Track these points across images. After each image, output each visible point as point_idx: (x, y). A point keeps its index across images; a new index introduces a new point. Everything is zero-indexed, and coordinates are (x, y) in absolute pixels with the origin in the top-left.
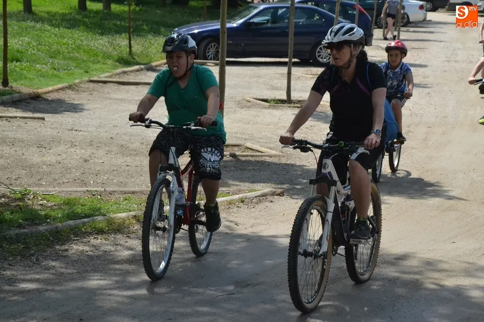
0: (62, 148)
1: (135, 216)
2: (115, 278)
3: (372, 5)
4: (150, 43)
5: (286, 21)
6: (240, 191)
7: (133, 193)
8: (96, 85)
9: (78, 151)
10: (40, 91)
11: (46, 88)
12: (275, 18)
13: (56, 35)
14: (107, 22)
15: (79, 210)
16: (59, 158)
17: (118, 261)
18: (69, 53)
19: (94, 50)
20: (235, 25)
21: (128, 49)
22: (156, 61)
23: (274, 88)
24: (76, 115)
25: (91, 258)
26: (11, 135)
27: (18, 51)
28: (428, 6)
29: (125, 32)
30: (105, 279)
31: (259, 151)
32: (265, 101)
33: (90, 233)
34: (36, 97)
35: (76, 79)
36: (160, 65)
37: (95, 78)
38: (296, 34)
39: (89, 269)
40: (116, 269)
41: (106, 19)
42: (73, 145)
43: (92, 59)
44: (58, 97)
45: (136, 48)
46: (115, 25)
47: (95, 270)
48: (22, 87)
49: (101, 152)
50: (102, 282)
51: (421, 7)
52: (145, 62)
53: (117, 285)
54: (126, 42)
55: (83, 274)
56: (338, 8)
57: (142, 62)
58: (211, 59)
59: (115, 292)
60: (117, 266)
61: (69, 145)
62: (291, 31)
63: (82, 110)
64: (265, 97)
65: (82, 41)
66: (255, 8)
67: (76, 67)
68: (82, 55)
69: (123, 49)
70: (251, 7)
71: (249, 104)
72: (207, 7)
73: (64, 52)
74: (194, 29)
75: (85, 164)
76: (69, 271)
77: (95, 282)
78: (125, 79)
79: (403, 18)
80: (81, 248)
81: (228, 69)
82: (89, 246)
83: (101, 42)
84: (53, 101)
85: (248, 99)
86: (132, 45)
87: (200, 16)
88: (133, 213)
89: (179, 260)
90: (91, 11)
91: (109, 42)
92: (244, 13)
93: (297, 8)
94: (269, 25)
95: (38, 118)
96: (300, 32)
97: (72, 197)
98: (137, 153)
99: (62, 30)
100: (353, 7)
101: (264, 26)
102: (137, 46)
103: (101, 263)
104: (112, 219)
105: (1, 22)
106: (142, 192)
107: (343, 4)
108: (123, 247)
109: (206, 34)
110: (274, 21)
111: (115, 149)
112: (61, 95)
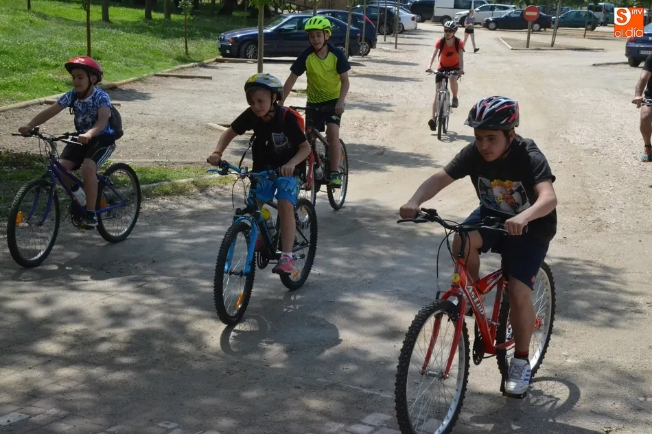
0: (134, 128)
1: (193, 182)
2: (179, 230)
3: (376, 16)
4: (202, 45)
7: (191, 163)
8: (160, 78)
9: (147, 131)
10: (116, 83)
11: (121, 81)
13: (128, 39)
14: (167, 29)
15: (149, 177)
16: (132, 136)
18: (138, 52)
19: (158, 51)
20: (269, 31)
21: (185, 50)
22: (207, 59)
24: (145, 102)
25: (160, 214)
27: (99, 52)
28: (418, 18)
29: (182, 36)
30: (172, 231)
33: (159, 195)
34: (113, 88)
35: (144, 73)
36: (210, 63)
37: (159, 73)
39: (158, 222)
40: (179, 223)
41: (166, 26)
42: (143, 126)
43: (157, 57)
44: (130, 87)
45: (191, 49)
46: (174, 30)
47: (164, 223)
49: (166, 131)
50: (169, 233)
51: (413, 19)
52: (198, 60)
53: (180, 235)
54: (183, 45)
55: (154, 226)
56: (350, 18)
57: (196, 60)
58: (250, 58)
59: (180, 241)
60: (181, 221)
61: (140, 126)
63: (150, 98)
65: (148, 43)
66: (285, 17)
67: (144, 64)
68: (148, 55)
69: (181, 49)
70: (281, 16)
72: (247, 16)
73: (134, 53)
74: (236, 34)
75: (153, 141)
76: (144, 224)
77: (163, 233)
78: (183, 73)
79: (400, 27)
80: (151, 206)
81: (265, 66)
82: (158, 204)
83: (163, 45)
84: (126, 91)
86: (188, 46)
87: (241, 24)
88: (191, 179)
89: (228, 216)
90: (155, 20)
91: (169, 44)
92: (276, 22)
94: (296, 31)
97: (144, 166)
98: (193, 132)
99: (133, 35)
100: (361, 18)
101: (292, 31)
102: (193, 47)
103: (167, 218)
104: (175, 183)
105: (85, 29)
106: (198, 163)
107: (353, 16)
108: (184, 206)
109: (247, 38)
110: (299, 29)
111: (176, 129)
112: (133, 87)
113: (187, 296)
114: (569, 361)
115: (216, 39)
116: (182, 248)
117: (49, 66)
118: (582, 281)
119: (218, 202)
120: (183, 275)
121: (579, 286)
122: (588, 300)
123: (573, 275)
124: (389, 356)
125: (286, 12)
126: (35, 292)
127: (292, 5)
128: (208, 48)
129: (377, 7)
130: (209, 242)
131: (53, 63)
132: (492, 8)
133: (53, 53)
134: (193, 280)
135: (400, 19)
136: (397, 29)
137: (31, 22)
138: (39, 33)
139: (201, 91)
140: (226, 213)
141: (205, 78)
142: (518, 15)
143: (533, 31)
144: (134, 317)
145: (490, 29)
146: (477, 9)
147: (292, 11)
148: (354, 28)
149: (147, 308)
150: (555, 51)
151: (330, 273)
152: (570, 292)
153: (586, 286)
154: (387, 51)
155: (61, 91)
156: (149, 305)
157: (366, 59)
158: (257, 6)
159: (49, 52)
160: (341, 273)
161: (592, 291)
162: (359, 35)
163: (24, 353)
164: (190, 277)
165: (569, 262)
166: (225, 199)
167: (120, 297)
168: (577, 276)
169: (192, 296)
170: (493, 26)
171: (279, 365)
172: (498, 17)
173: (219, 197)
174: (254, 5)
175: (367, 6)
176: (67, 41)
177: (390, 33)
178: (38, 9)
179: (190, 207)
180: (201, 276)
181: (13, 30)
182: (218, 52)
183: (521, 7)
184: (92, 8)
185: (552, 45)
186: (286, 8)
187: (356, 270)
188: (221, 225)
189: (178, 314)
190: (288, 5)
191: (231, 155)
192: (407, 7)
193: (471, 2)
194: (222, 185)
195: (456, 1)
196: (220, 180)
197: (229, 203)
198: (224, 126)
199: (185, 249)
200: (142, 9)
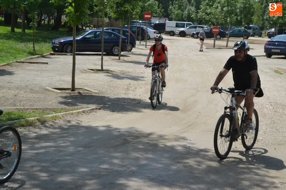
0: (5, 90)
2: (29, 146)
3: (135, 31)
4: (43, 46)
5: (100, 37)
6: (82, 108)
7: (37, 109)
8: (19, 64)
9: (12, 92)
13: (1, 43)
14: (23, 37)
15: (13, 117)
16: (4, 95)
17: (30, 138)
18: (7, 50)
19: (18, 49)
20: (79, 39)
21: (33, 49)
22: (45, 53)
23: (96, 65)
24: (11, 76)
28: (157, 32)
29: (32, 41)
31: (90, 91)
32: (92, 70)
33: (18, 127)
35: (11, 61)
36: (47, 55)
37: (19, 61)
38: (104, 43)
40: (30, 142)
42: (10, 89)
43: (18, 52)
44: (3, 68)
46: (27, 38)
49: (22, 92)
51: (155, 32)
53: (30, 148)
54: (31, 46)
56: (121, 32)
57: (39, 54)
58: (69, 53)
59: (29, 151)
60: (30, 140)
61: (8, 89)
62: (103, 41)
63: (13, 74)
64: (92, 69)
65: (13, 45)
66: (87, 31)
67: (10, 56)
68: (13, 51)
69: (31, 48)
70: (85, 31)
71: (85, 71)
72: (67, 31)
73: (5, 50)
74: (61, 40)
75: (15, 97)
78: (32, 61)
79: (148, 37)
81: (77, 57)
83: (21, 46)
84: (0, 70)
85: (85, 69)
86: (35, 47)
88: (36, 118)
89: (57, 137)
90: (16, 33)
91: (25, 45)
92: (82, 34)
93: (105, 32)
94: (93, 39)
96: (106, 42)
97: (10, 111)
98: (37, 92)
99: (4, 40)
100: (127, 32)
101: (91, 39)
102: (37, 47)
103: (23, 139)
104: (27, 120)
106: (40, 109)
107: (123, 31)
108: (32, 132)
109: (66, 42)
110: (95, 37)
111: (28, 90)
112: (4, 68)
113: (33, 182)
115: (50, 43)
116: (31, 155)
118: (246, 171)
119: (51, 130)
120: (31, 170)
121: (244, 173)
122: (249, 181)
123: (241, 167)
125: (88, 29)
127: (91, 25)
128: (46, 47)
129: (135, 26)
130: (46, 152)
132: (195, 27)
134: (37, 173)
135: (148, 32)
136: (146, 37)
139: (42, 70)
140: (55, 135)
141: (44, 63)
142: (209, 31)
143: (217, 39)
145: (195, 38)
146: (188, 28)
147: (91, 28)
148: (124, 37)
150: (229, 49)
151: (112, 168)
152: (240, 177)
153: (248, 173)
154: (141, 49)
157: (130, 53)
158: (72, 26)
160: (118, 167)
161: (251, 176)
162: (126, 41)
164: (35, 171)
166: (55, 128)
168: (243, 168)
169: (36, 182)
170: (196, 36)
172: (198, 32)
173: (52, 127)
174: (71, 25)
175: (130, 26)
177: (142, 40)
179: (35, 133)
180: (41, 171)
182: (51, 49)
183: (210, 27)
185: (227, 46)
186: (88, 27)
187: (126, 165)
188: (52, 142)
190: (89, 25)
191: (59, 104)
192: (152, 26)
193: (184, 24)
194: (53, 120)
195: (177, 23)
196: (53, 118)
197: (57, 130)
198: (55, 89)
199: (33, 156)
200: (9, 27)
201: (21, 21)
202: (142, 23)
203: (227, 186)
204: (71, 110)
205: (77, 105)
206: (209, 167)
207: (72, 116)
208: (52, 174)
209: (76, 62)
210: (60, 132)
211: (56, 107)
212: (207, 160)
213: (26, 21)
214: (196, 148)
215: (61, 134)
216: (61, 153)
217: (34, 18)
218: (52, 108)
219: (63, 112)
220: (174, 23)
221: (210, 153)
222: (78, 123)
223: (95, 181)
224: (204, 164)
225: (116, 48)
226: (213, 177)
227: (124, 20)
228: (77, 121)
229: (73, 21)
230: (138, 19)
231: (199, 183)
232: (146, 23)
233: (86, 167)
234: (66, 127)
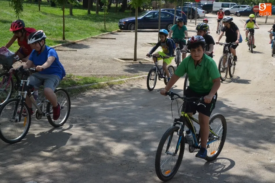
0: (83, 60)
1: (107, 83)
2: (102, 104)
3: (187, 11)
4: (112, 24)
5: (158, 17)
6: (142, 74)
7: (106, 75)
8: (93, 39)
9: (88, 61)
10: (75, 41)
11: (77, 40)
12: (154, 16)
13: (80, 23)
14: (97, 18)
15: (89, 81)
16: (81, 64)
17: (102, 98)
18: (85, 28)
19: (93, 27)
20: (140, 18)
21: (104, 27)
22: (114, 31)
23: (154, 40)
24: (87, 49)
25: (93, 97)
26: (66, 56)
27: (68, 28)
29: (103, 21)
31: (149, 61)
32: (151, 44)
33: (92, 89)
34: (74, 43)
35: (87, 37)
36: (115, 32)
37: (93, 37)
38: (161, 21)
39: (92, 100)
40: (101, 101)
41: (97, 17)
42: (86, 59)
43: (92, 30)
46: (100, 19)
47: (94, 101)
48: (69, 40)
49: (96, 62)
50: (97, 105)
51: (203, 12)
52: (110, 31)
53: (102, 106)
54: (103, 25)
55: (90, 102)
56: (175, 12)
57: (109, 31)
58: (132, 30)
59: (101, 108)
60: (101, 100)
61: (85, 59)
63: (89, 47)
64: (151, 43)
65: (89, 24)
66: (147, 12)
67: (87, 33)
68: (88, 29)
69: (102, 27)
70: (146, 12)
71: (145, 45)
72: (131, 12)
73: (83, 28)
74: (127, 20)
75: (90, 66)
76: (86, 101)
77: (94, 105)
78: (103, 37)
79: (197, 16)
80: (89, 94)
81: (138, 33)
82: (92, 93)
83: (95, 25)
84: (79, 44)
85: (145, 43)
86: (106, 25)
87: (128, 15)
88: (106, 82)
89: (122, 98)
90: (92, 14)
91: (98, 24)
92: (143, 14)
93: (162, 12)
94: (152, 18)
95: (75, 50)
96: (163, 20)
97: (86, 76)
98: (107, 62)
99: (82, 21)
100: (180, 12)
101: (150, 18)
102: (107, 26)
103: (96, 99)
104: (100, 84)
105: (62, 18)
106: (109, 75)
107: (177, 11)
108: (103, 93)
109: (131, 21)
110: (154, 17)
111: (100, 60)
112: (82, 43)
113: (104, 132)
114: (272, 161)
115: (118, 22)
116: (102, 111)
117: (47, 34)
119: (118, 92)
120: (103, 123)
123: (273, 124)
124: (191, 158)
125: (148, 10)
126: (40, 130)
127: (151, 7)
128: (114, 26)
129: (187, 7)
130: (114, 109)
131: (49, 33)
132: (239, 7)
133: (49, 29)
134: (106, 125)
135: (197, 12)
136: (196, 16)
137: (40, 16)
138: (44, 21)
139: (111, 44)
140: (121, 96)
141: (113, 39)
142: (251, 10)
143: (257, 16)
144: (81, 141)
145: (238, 16)
146: (232, 7)
147: (150, 9)
149: (87, 137)
150: (267, 25)
151: (166, 122)
152: (272, 131)
154: (192, 26)
155: (52, 45)
156: (88, 136)
158: (135, 8)
159: (47, 28)
160: (170, 122)
163: (35, 156)
164: (106, 124)
165: (272, 118)
166: (120, 90)
167: (76, 132)
169: (107, 132)
170: (239, 14)
171: (143, 162)
172: (241, 11)
173: (118, 89)
175: (183, 7)
176: (55, 24)
177: (193, 18)
178: (43, 11)
179: (106, 94)
180: (110, 123)
181: (33, 19)
182: (118, 27)
183: (252, 6)
184: (65, 9)
185: (266, 22)
186: (148, 8)
188: (119, 101)
189: (101, 139)
190: (149, 7)
191: (124, 71)
192: (201, 7)
193: (229, 4)
194: (119, 84)
195: (222, 4)
196: (119, 82)
197: (123, 92)
198: (121, 59)
199: (103, 112)
200: (86, 9)
201: (95, 5)
202: (192, 4)
203: (261, 139)
204: (133, 76)
205: (138, 72)
206: (247, 123)
207: (134, 81)
208: (118, 126)
209: (138, 38)
210: (125, 93)
211: (121, 74)
212: (244, 117)
213: (99, 5)
214: (236, 108)
215: (125, 95)
216: (125, 110)
217: (105, 2)
218: (118, 74)
219: (127, 78)
220: (220, 4)
221: (247, 112)
222: (138, 87)
223: (152, 133)
224: (242, 121)
225: (171, 25)
226: (250, 131)
227: (178, 2)
228: (138, 85)
229: (135, 3)
230: (190, 1)
231: (238, 136)
232: (196, 4)
233: (145, 122)
234: (129, 90)
